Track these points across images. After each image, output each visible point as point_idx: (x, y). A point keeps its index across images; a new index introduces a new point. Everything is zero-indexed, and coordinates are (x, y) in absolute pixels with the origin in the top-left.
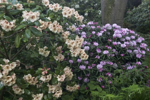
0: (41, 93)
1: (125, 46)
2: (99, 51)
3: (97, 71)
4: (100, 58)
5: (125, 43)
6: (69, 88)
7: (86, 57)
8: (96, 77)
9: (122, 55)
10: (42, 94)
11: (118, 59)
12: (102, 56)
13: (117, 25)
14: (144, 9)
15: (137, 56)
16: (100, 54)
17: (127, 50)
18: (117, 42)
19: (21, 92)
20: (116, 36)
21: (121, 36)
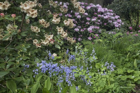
0: (52, 34)
1: (107, 17)
2: (88, 19)
3: (88, 32)
4: (90, 24)
5: (107, 16)
6: (69, 38)
7: (83, 11)
8: (87, 37)
9: (105, 24)
10: (53, 36)
11: (103, 27)
12: (91, 22)
13: (100, 5)
14: (116, 5)
15: (116, 25)
16: (89, 21)
17: (108, 20)
18: (101, 15)
19: (37, 30)
20: (100, 11)
21: (104, 11)
